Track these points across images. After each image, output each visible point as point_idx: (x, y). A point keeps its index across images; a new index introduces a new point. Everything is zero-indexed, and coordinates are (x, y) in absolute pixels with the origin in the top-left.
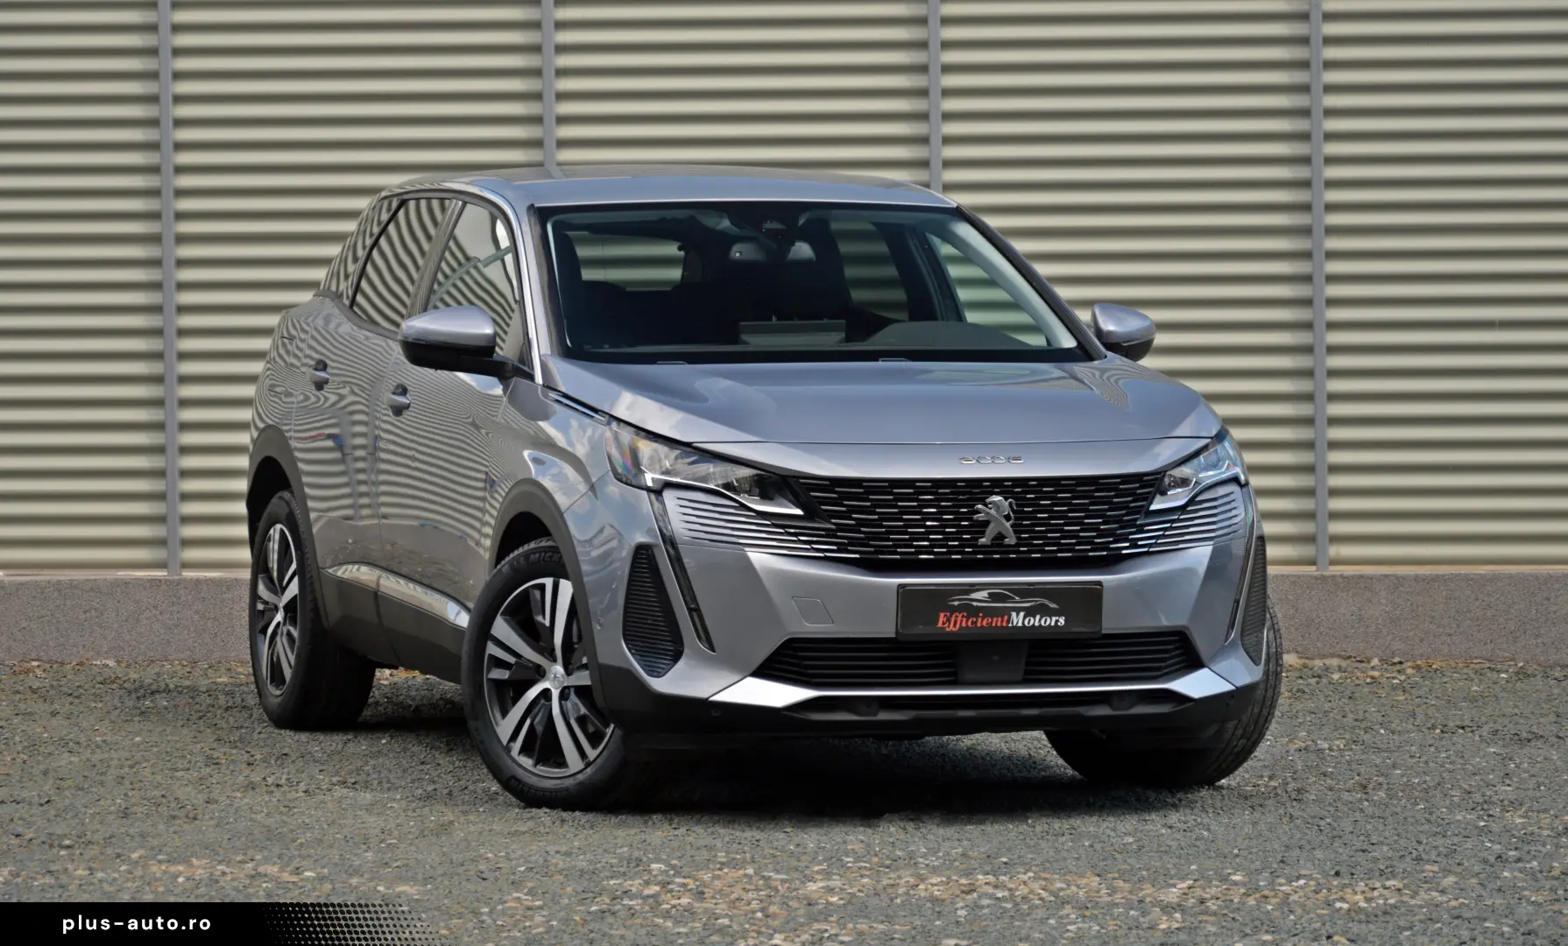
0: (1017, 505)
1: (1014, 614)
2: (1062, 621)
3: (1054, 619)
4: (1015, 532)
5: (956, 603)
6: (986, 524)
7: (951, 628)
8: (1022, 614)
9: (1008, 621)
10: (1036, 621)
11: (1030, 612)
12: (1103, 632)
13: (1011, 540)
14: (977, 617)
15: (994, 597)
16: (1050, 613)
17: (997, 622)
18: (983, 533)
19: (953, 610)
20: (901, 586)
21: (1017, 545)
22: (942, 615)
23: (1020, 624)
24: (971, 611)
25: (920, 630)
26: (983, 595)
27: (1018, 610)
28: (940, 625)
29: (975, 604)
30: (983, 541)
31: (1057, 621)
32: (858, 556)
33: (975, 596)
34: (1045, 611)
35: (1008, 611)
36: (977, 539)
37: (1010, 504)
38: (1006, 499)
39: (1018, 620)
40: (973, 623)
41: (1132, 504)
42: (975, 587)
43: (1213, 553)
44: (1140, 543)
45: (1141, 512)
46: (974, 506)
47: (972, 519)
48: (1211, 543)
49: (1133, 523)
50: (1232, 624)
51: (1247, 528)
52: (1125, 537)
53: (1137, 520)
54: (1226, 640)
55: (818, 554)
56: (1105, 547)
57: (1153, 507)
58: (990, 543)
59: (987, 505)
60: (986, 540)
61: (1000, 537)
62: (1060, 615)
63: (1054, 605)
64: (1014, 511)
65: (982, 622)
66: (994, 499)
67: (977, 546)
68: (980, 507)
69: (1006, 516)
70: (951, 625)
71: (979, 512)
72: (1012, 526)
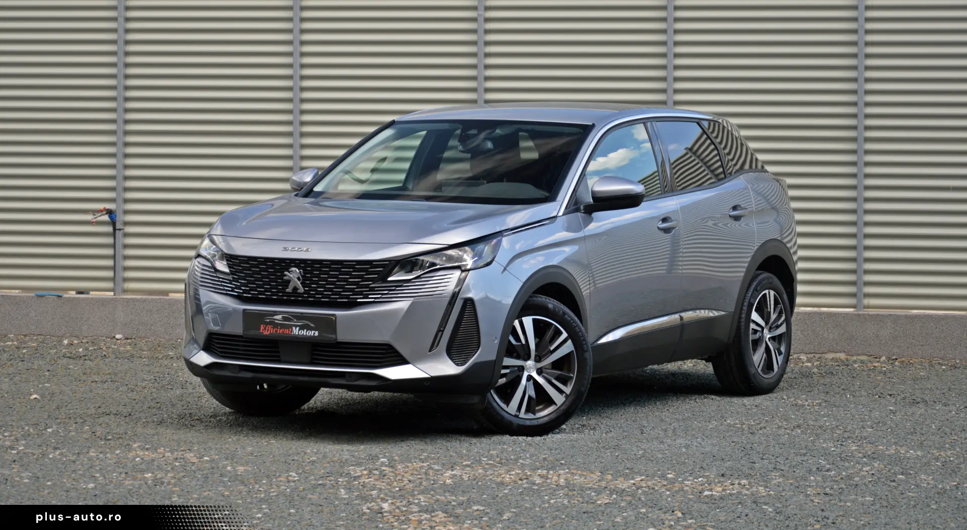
0: (304, 273)
1: (294, 328)
2: (317, 334)
3: (313, 332)
4: (303, 286)
5: (268, 320)
6: (289, 282)
7: (266, 333)
8: (298, 328)
9: (291, 332)
10: (304, 332)
11: (302, 328)
12: (338, 341)
13: (301, 290)
14: (277, 328)
15: (285, 319)
16: (311, 329)
17: (287, 331)
18: (287, 286)
19: (267, 324)
20: (244, 310)
21: (304, 293)
22: (262, 326)
23: (297, 333)
24: (275, 325)
25: (252, 333)
26: (279, 317)
27: (296, 326)
28: (261, 331)
29: (276, 321)
30: (287, 290)
31: (314, 333)
32: (236, 294)
33: (276, 317)
34: (309, 328)
35: (291, 326)
36: (285, 289)
37: (300, 272)
38: (299, 269)
39: (296, 331)
40: (276, 331)
41: (365, 277)
42: (276, 313)
43: (412, 303)
44: (370, 296)
45: (373, 280)
46: (283, 272)
47: (282, 279)
48: (413, 299)
49: (367, 286)
50: (437, 341)
51: (451, 293)
52: (360, 293)
53: (370, 284)
54: (430, 351)
55: (225, 292)
56: (347, 297)
57: (390, 279)
58: (291, 291)
59: (289, 272)
60: (289, 290)
61: (295, 289)
62: (316, 330)
63: (312, 325)
64: (302, 276)
65: (280, 331)
66: (293, 269)
67: (285, 292)
68: (286, 273)
69: (299, 279)
70: (266, 331)
71: (286, 276)
72: (301, 283)
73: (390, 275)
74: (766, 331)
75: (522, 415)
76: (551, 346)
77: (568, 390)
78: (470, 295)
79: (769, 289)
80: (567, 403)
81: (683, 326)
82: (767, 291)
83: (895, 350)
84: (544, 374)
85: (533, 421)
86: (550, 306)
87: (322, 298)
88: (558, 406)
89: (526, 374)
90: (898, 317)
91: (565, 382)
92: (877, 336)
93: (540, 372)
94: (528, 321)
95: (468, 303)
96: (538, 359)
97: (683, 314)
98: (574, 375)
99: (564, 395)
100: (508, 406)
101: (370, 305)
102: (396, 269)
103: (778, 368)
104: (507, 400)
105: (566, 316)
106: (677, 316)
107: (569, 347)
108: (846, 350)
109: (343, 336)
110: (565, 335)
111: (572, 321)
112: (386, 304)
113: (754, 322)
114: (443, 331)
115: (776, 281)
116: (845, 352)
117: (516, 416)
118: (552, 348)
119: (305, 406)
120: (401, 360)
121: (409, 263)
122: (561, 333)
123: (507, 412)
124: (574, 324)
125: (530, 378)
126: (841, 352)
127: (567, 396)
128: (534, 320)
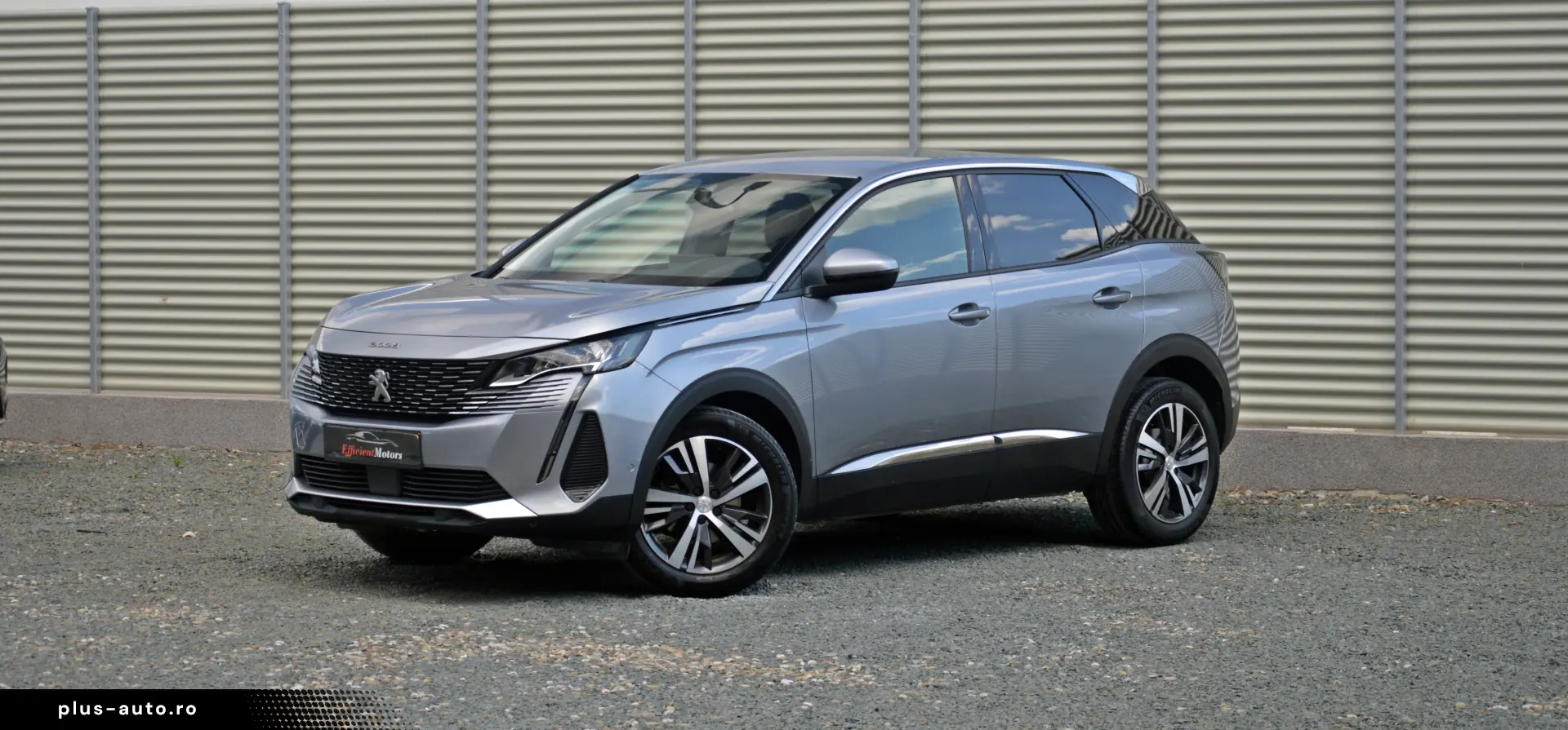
0: (390, 375)
1: (376, 449)
2: (401, 455)
3: (397, 454)
5: (349, 439)
6: (374, 387)
7: (348, 455)
8: (381, 449)
9: (374, 453)
10: (387, 455)
11: (385, 448)
12: (426, 465)
13: (388, 398)
15: (367, 437)
16: (393, 450)
17: (369, 453)
19: (349, 442)
20: (330, 424)
21: (391, 403)
22: (344, 444)
23: (380, 455)
24: (358, 445)
25: (334, 454)
26: (360, 434)
27: (379, 446)
28: (343, 452)
29: (358, 440)
30: (373, 398)
31: (398, 456)
32: (323, 403)
33: (357, 434)
35: (372, 447)
36: (371, 397)
37: (386, 374)
38: (386, 371)
39: (379, 453)
40: (358, 452)
41: (459, 381)
42: (357, 429)
43: (513, 419)
44: (464, 408)
45: (470, 387)
46: (369, 375)
47: (367, 384)
48: (513, 412)
49: (461, 394)
50: (547, 471)
51: (565, 406)
52: (453, 404)
53: (466, 392)
54: (538, 482)
55: (313, 401)
56: (437, 408)
57: (493, 385)
58: (377, 400)
59: (375, 375)
60: (375, 399)
61: (382, 397)
62: (399, 452)
63: (396, 445)
64: (389, 381)
65: (363, 453)
66: (379, 371)
67: (371, 402)
68: (372, 376)
69: (384, 383)
70: (348, 453)
71: (371, 379)
72: (387, 390)
73: (491, 379)
74: (1169, 459)
75: (691, 568)
76: (733, 476)
77: (759, 536)
78: (594, 407)
79: (1174, 401)
80: (758, 555)
81: (1000, 452)
82: (1170, 406)
83: (1445, 487)
84: (725, 515)
85: (707, 578)
86: (731, 422)
87: (410, 409)
88: (745, 558)
89: (696, 514)
90: (1446, 442)
91: (756, 525)
92: (1420, 468)
93: (717, 511)
94: (699, 443)
95: (591, 418)
96: (715, 494)
97: (1002, 436)
98: (768, 515)
99: (754, 542)
100: (669, 557)
101: (466, 419)
102: (501, 372)
103: (1193, 510)
104: (669, 548)
105: (755, 437)
106: (990, 438)
107: (761, 477)
108: (1379, 487)
109: (431, 460)
110: (754, 462)
111: (764, 444)
112: (479, 418)
113: (1143, 447)
114: (555, 455)
115: (1188, 390)
116: (1377, 489)
117: (683, 570)
118: (734, 480)
119: (482, 550)
120: (501, 494)
121: (521, 363)
122: (748, 459)
123: (667, 564)
124: (766, 447)
125: (702, 519)
126: (1372, 489)
127: (758, 545)
128: (707, 441)
